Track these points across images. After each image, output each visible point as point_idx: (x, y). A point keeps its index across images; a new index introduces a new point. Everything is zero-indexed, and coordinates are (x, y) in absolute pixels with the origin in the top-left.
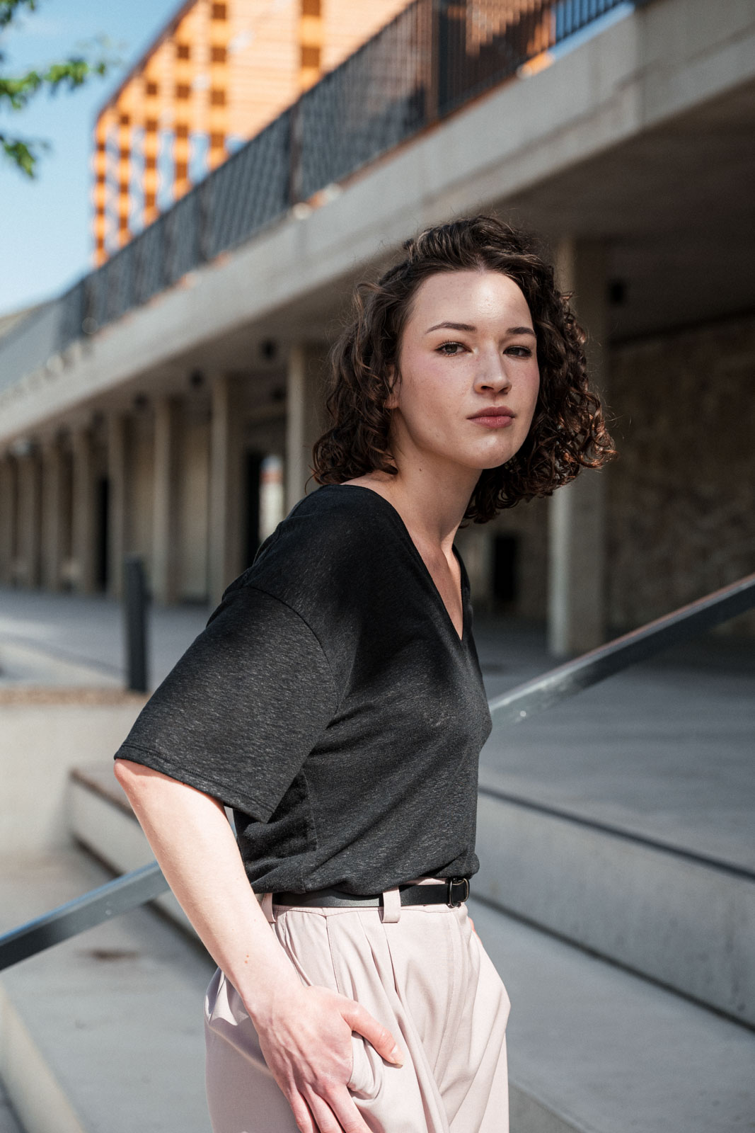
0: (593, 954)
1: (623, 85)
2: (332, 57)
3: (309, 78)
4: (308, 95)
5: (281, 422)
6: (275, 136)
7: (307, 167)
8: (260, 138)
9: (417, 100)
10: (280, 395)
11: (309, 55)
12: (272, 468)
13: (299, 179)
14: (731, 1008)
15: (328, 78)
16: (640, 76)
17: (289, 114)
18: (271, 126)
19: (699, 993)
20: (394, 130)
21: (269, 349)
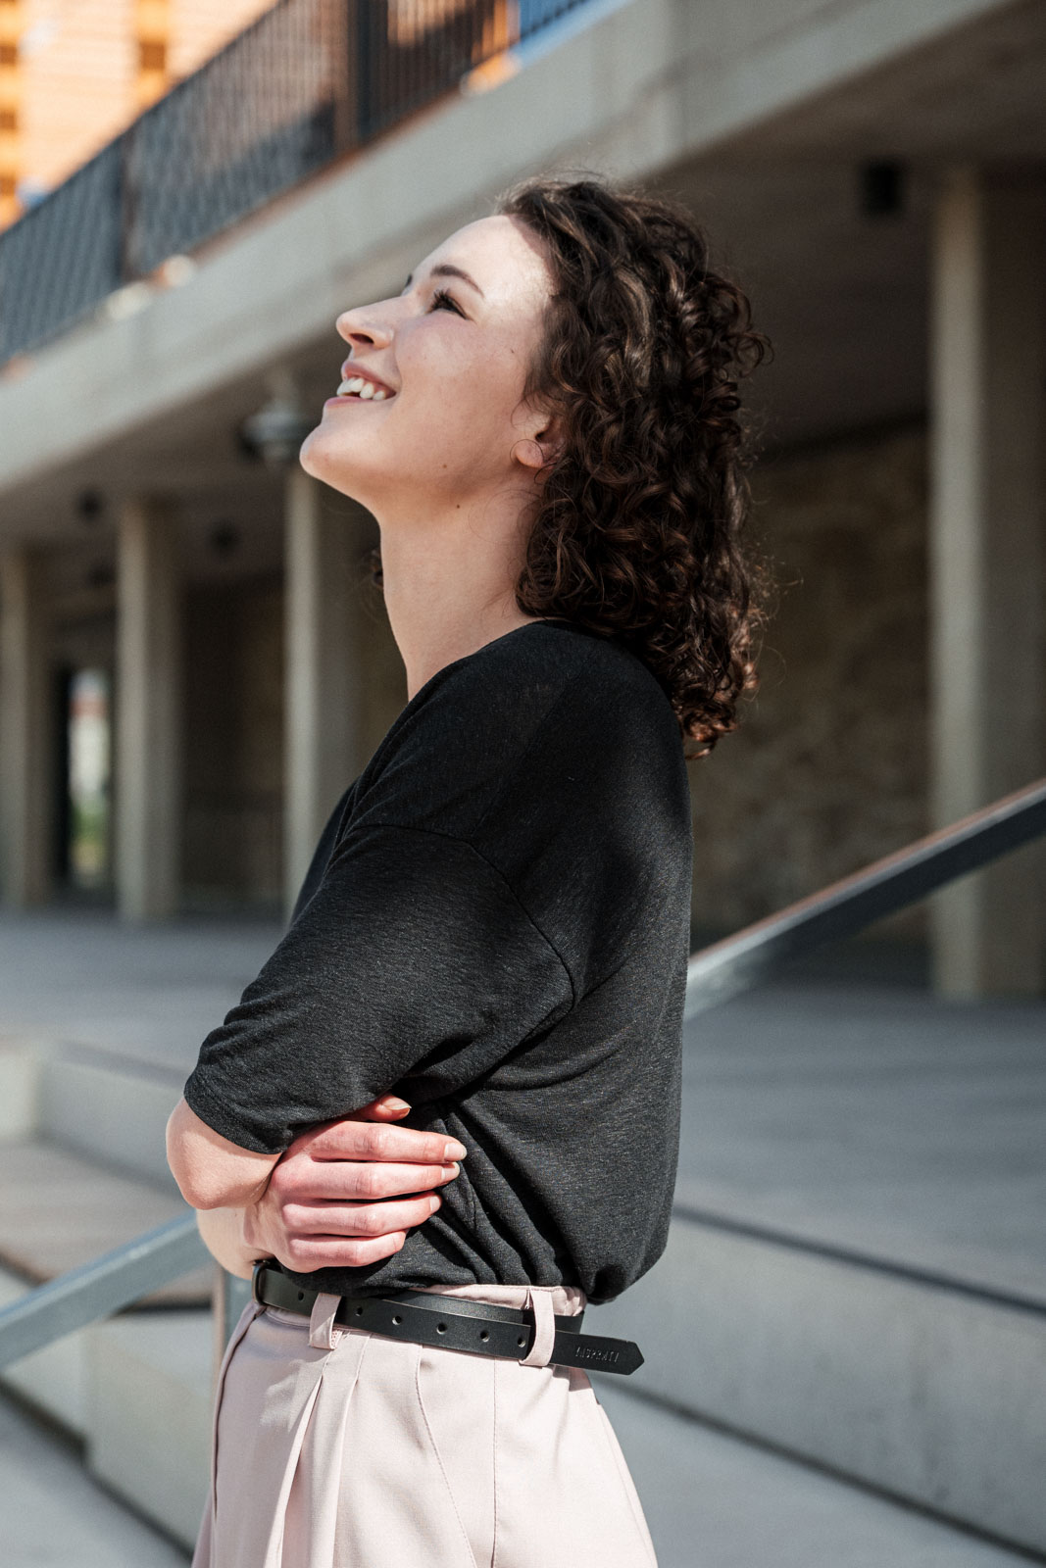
0: (687, 1414)
1: (649, 90)
2: (185, 58)
3: (152, 88)
4: (152, 113)
5: (106, 620)
6: (99, 177)
7: (150, 225)
8: (73, 181)
9: (323, 119)
10: (105, 576)
11: (152, 53)
12: (89, 692)
13: (139, 243)
14: (925, 1494)
15: (182, 87)
16: (677, 76)
17: (121, 145)
18: (90, 166)
19: (868, 1470)
20: (286, 165)
21: (90, 506)
